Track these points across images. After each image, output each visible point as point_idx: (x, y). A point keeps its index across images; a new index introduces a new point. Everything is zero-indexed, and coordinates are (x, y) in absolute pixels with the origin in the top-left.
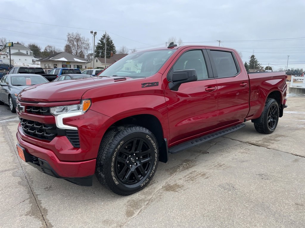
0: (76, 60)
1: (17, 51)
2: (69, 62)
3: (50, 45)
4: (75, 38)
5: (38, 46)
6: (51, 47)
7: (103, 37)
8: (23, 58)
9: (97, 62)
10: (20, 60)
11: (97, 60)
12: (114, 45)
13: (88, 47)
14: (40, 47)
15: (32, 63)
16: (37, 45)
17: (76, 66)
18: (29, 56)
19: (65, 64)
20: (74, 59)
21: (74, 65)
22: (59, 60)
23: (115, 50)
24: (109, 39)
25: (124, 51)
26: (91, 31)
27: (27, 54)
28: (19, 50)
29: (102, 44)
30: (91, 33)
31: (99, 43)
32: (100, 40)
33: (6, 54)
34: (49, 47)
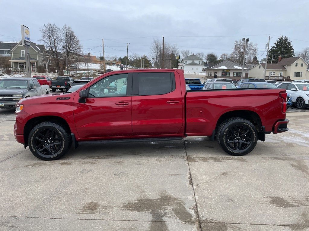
0: (236, 67)
1: (191, 62)
2: (229, 70)
3: (225, 54)
4: (243, 45)
5: (216, 55)
6: (226, 55)
7: (279, 39)
8: (195, 67)
9: (260, 68)
10: (192, 69)
11: (260, 66)
12: (292, 47)
13: (255, 53)
14: (217, 56)
15: (202, 71)
16: (214, 54)
17: (236, 74)
18: (200, 65)
19: (225, 71)
20: (234, 66)
21: (233, 73)
22: (219, 68)
23: (294, 53)
24: (287, 40)
25: (307, 53)
26: (243, 39)
27: (200, 63)
28: (193, 61)
29: (277, 48)
30: (243, 40)
31: (274, 47)
32: (275, 44)
33: (184, 64)
34: (224, 55)
